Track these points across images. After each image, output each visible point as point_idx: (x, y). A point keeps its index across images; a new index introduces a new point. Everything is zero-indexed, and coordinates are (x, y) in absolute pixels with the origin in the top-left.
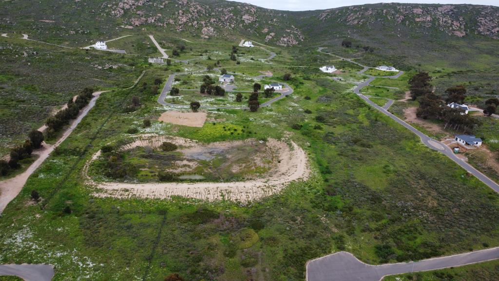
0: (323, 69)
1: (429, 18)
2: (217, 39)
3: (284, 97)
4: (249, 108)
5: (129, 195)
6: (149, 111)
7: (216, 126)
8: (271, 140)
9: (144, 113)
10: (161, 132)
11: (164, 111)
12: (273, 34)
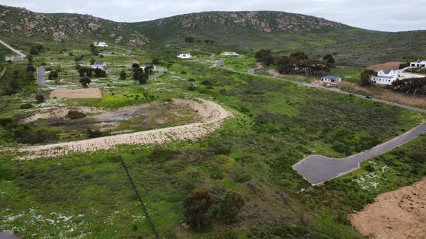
0: (181, 56)
2: (70, 41)
3: (163, 73)
4: (138, 82)
5: (64, 152)
6: (34, 92)
7: (116, 95)
8: (175, 100)
9: (29, 94)
10: (61, 105)
11: (52, 90)
12: (121, 37)
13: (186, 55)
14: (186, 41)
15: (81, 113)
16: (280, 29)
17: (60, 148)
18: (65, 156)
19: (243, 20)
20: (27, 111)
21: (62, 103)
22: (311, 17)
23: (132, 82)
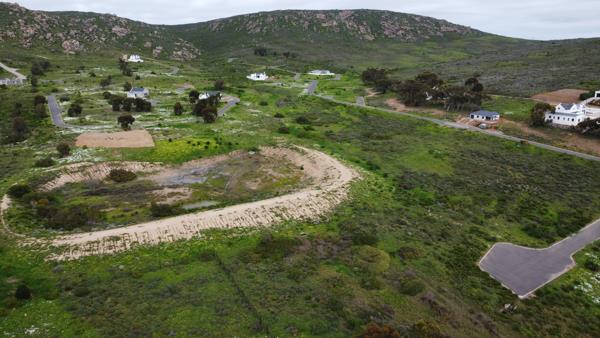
0: (253, 77)
3: (235, 105)
4: (201, 119)
5: (124, 244)
6: (51, 138)
7: (174, 142)
8: (263, 148)
9: (44, 141)
10: (96, 160)
11: (77, 135)
12: (160, 48)
13: (261, 75)
14: (256, 53)
15: (129, 172)
16: (386, 36)
17: (117, 239)
18: (127, 253)
19: (335, 23)
20: (47, 170)
21: (97, 155)
22: (429, 18)
23: (192, 119)
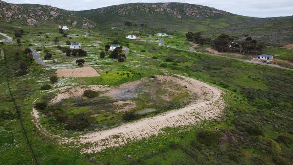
0: (129, 37)
1: (162, 10)
2: (41, 26)
3: (129, 52)
4: (117, 60)
7: (110, 73)
12: (76, 22)
13: (133, 36)
14: (125, 25)
15: (94, 91)
16: (187, 16)
17: (117, 137)
18: (127, 146)
